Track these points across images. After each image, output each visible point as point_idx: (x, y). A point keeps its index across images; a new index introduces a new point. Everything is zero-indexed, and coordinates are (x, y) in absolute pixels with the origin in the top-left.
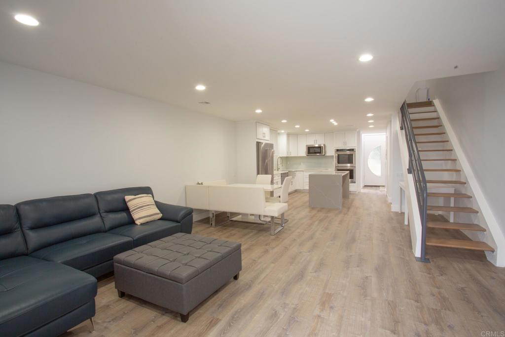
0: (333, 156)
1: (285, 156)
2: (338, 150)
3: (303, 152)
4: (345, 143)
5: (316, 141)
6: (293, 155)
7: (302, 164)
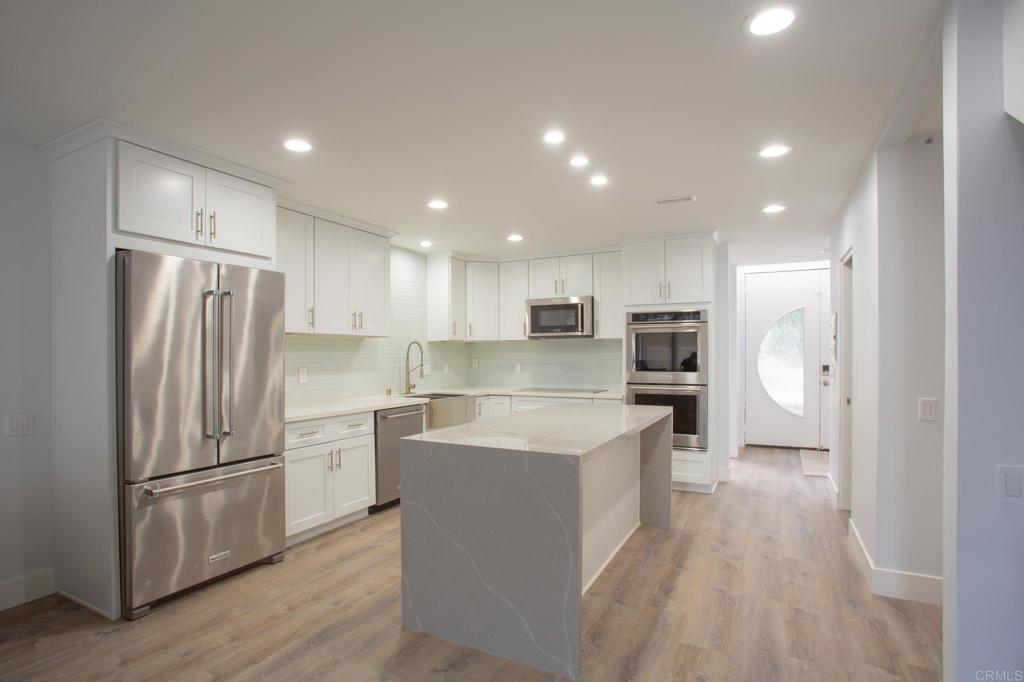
0: (621, 340)
1: (447, 339)
2: (637, 318)
3: (516, 325)
4: (665, 289)
5: (560, 284)
6: (478, 336)
7: (518, 367)
